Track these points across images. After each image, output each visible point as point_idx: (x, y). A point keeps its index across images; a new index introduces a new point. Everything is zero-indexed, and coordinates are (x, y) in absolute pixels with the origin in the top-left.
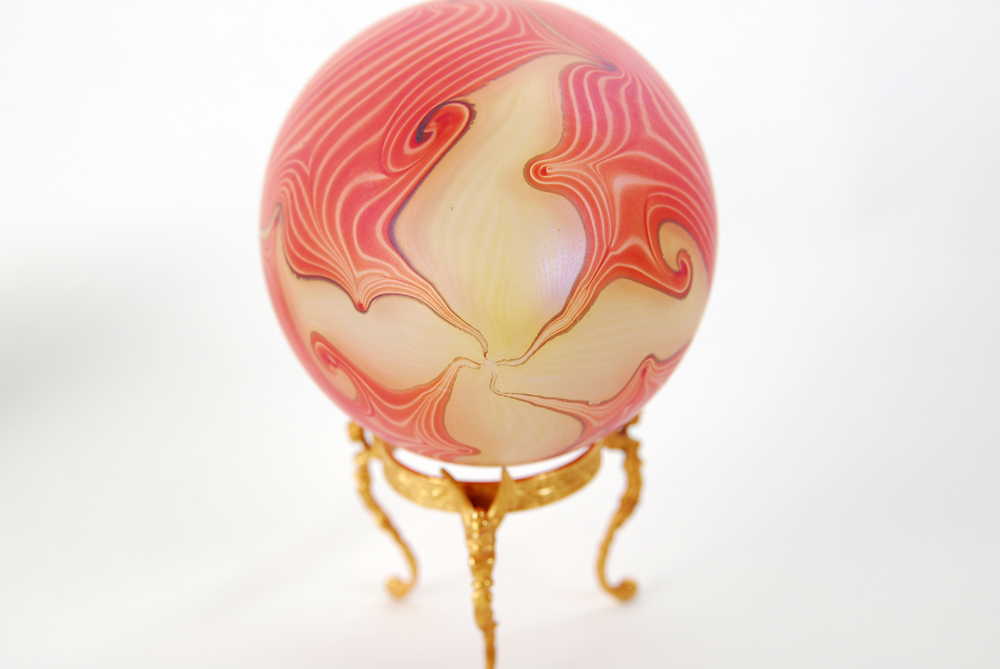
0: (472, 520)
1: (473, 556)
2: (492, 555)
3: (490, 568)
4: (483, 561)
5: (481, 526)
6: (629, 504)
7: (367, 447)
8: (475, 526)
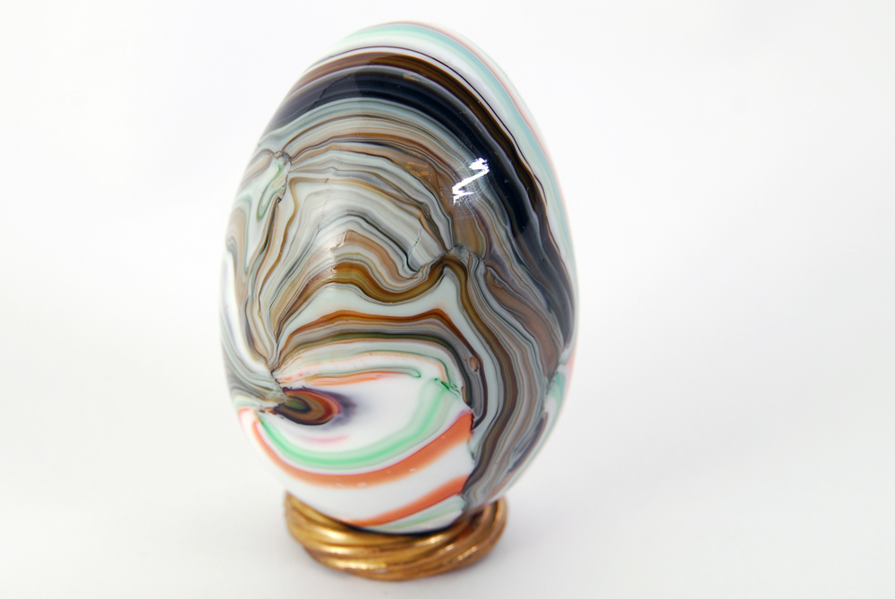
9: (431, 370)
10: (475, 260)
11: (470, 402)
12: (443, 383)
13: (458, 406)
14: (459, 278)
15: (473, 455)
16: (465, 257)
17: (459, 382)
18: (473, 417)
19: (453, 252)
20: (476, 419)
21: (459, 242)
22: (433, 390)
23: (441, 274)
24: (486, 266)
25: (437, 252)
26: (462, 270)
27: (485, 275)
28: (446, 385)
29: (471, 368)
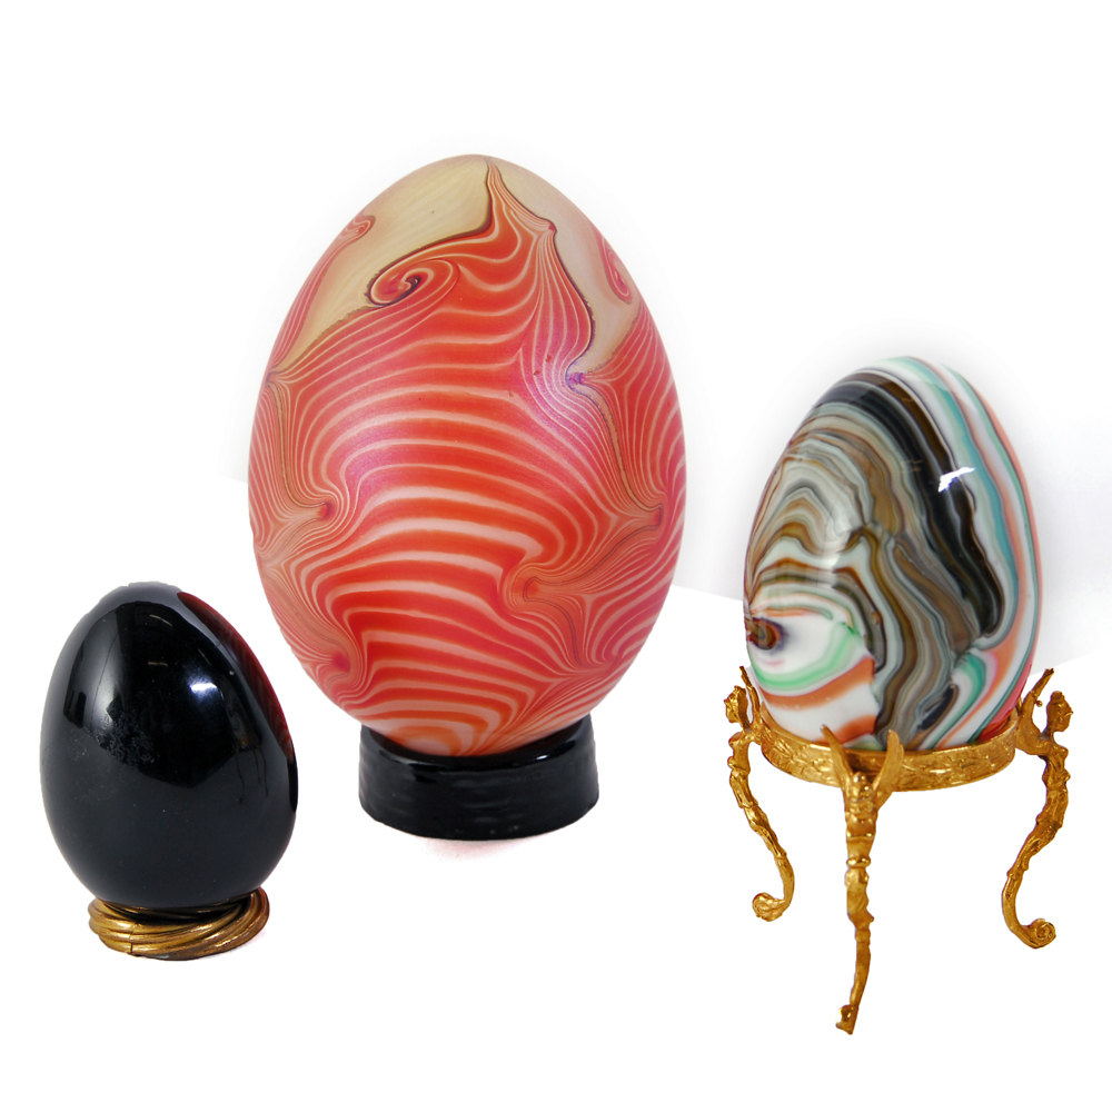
0: (853, 784)
1: (850, 829)
2: (873, 830)
3: (869, 844)
4: (862, 834)
5: (862, 790)
6: (1048, 826)
7: (746, 725)
8: (856, 792)
9: (840, 616)
10: (886, 537)
11: (871, 649)
12: (849, 628)
13: (861, 651)
14: (871, 548)
15: (876, 697)
16: (879, 531)
17: (862, 630)
18: (874, 663)
19: (870, 526)
20: (877, 665)
21: (877, 518)
22: (841, 632)
23: (858, 542)
24: (897, 543)
25: (858, 523)
26: (874, 542)
27: (894, 550)
28: (852, 630)
29: (874, 621)
